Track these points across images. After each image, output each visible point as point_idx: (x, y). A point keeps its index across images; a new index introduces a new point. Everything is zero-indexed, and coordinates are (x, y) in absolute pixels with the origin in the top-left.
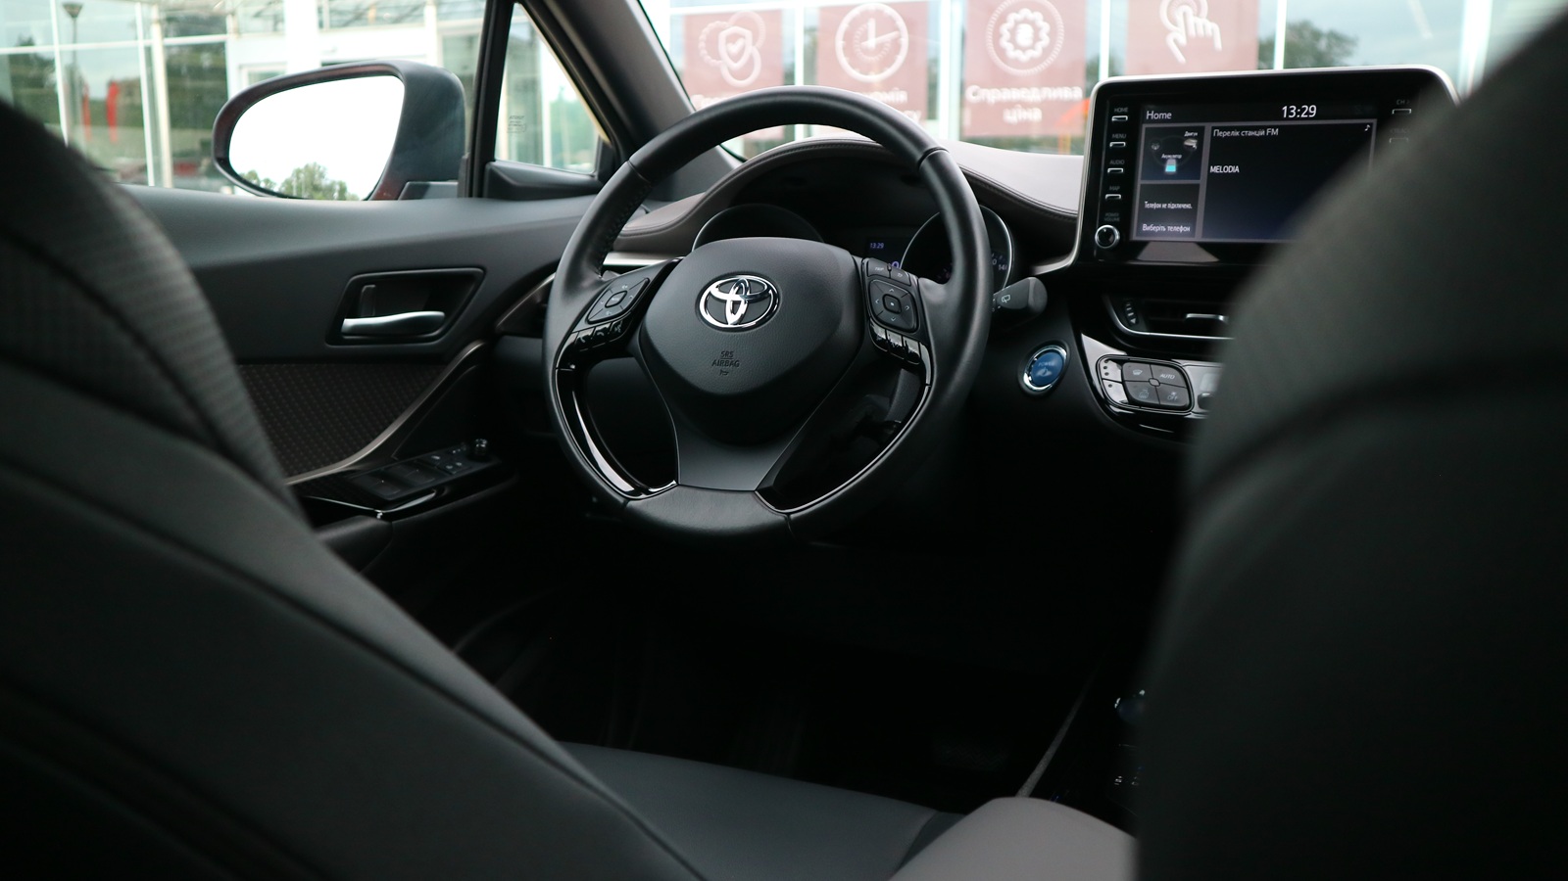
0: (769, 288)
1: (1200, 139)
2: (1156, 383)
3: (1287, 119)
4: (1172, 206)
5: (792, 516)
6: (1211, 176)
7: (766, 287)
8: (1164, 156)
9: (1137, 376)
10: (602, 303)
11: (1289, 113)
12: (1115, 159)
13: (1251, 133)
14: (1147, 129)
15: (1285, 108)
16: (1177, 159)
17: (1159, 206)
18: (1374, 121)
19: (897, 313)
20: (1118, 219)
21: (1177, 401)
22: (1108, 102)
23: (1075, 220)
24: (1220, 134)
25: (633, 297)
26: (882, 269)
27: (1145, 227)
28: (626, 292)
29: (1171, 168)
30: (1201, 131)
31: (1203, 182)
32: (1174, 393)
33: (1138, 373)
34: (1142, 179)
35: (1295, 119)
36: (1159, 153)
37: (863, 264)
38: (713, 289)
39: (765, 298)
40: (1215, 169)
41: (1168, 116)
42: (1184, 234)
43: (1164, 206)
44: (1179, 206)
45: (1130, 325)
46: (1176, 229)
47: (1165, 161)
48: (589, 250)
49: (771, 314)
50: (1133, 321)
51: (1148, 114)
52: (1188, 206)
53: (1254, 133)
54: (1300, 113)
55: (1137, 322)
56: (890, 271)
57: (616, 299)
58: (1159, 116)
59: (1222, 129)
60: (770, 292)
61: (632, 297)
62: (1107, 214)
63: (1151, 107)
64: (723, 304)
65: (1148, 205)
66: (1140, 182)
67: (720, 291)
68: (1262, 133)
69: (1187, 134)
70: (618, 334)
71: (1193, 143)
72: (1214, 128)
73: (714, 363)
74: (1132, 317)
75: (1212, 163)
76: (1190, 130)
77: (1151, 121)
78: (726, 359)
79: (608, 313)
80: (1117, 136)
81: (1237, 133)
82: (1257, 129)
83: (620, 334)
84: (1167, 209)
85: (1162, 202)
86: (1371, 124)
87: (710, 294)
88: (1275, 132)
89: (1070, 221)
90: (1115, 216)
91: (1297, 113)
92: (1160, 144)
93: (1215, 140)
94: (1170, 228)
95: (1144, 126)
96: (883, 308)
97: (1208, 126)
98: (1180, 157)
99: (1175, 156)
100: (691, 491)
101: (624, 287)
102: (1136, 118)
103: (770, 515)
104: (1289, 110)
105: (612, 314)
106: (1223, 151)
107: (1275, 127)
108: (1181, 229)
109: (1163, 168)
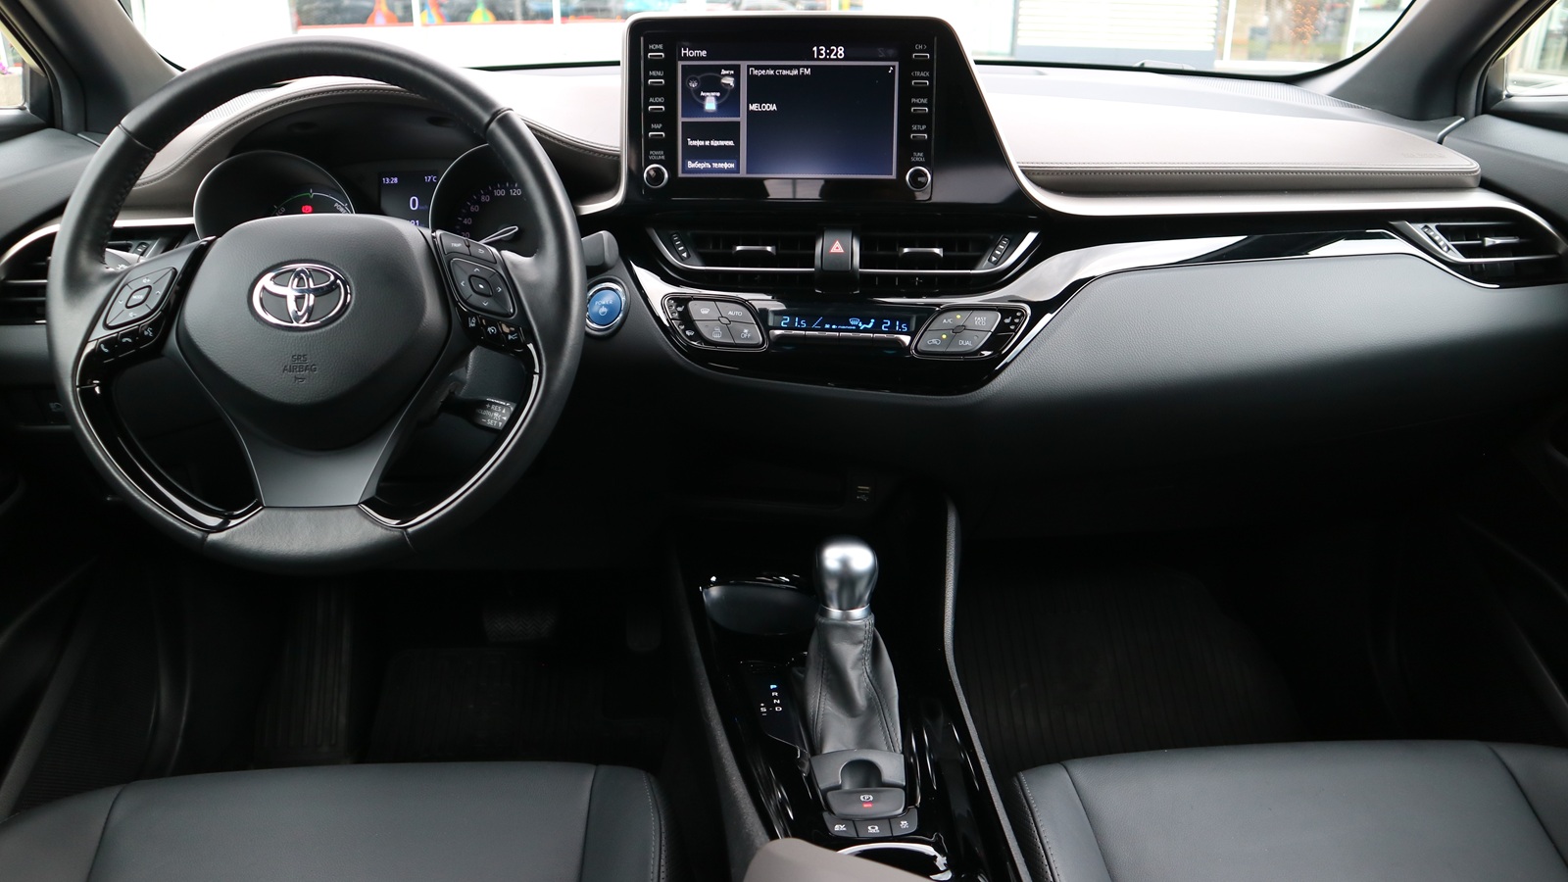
0: (337, 277)
1: (737, 77)
2: (727, 322)
3: (818, 59)
4: (715, 143)
5: (410, 530)
6: (750, 113)
7: (332, 278)
8: (702, 94)
9: (705, 315)
10: (120, 303)
11: (819, 53)
12: (654, 97)
13: (785, 72)
14: (683, 66)
15: (815, 49)
16: (716, 97)
17: (702, 143)
18: (896, 64)
19: (488, 296)
20: (663, 157)
21: (751, 339)
22: (642, 39)
23: (619, 156)
24: (755, 72)
25: (161, 293)
26: (459, 245)
27: (691, 165)
28: (149, 287)
29: (710, 104)
30: (737, 69)
31: (743, 119)
32: (746, 331)
33: (707, 312)
34: (683, 116)
35: (825, 59)
36: (698, 91)
37: (433, 237)
38: (267, 281)
39: (333, 290)
40: (754, 107)
41: (704, 53)
42: (729, 171)
43: (707, 143)
44: (722, 143)
45: (682, 259)
46: (721, 165)
47: (704, 98)
48: (87, 237)
49: (345, 306)
50: (685, 255)
51: (683, 52)
52: (731, 143)
53: (788, 72)
54: (830, 54)
55: (689, 256)
56: (468, 246)
57: (139, 297)
58: (694, 53)
59: (757, 68)
60: (338, 281)
61: (158, 293)
62: (651, 152)
63: (686, 44)
64: (284, 299)
65: (691, 143)
66: (681, 120)
67: (275, 284)
68: (795, 72)
69: (724, 72)
70: (148, 338)
71: (730, 81)
72: (749, 67)
73: (284, 370)
74: (683, 251)
75: (750, 101)
76: (727, 68)
77: (686, 58)
78: (298, 363)
79: (132, 315)
80: (654, 73)
81: (772, 72)
82: (790, 68)
83: (152, 338)
84: (711, 146)
85: (705, 140)
86: (894, 67)
87: (264, 288)
88: (808, 72)
89: (615, 158)
90: (660, 154)
91: (827, 54)
92: (698, 82)
93: (751, 78)
94: (715, 165)
95: (680, 64)
96: (471, 292)
97: (744, 65)
98: (718, 94)
99: (713, 94)
100: (282, 513)
101: (146, 281)
102: (672, 56)
103: (384, 532)
104: (819, 51)
105: (138, 316)
106: (760, 89)
107: (807, 67)
108: (726, 165)
109: (702, 106)
